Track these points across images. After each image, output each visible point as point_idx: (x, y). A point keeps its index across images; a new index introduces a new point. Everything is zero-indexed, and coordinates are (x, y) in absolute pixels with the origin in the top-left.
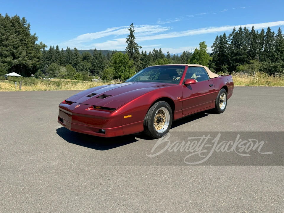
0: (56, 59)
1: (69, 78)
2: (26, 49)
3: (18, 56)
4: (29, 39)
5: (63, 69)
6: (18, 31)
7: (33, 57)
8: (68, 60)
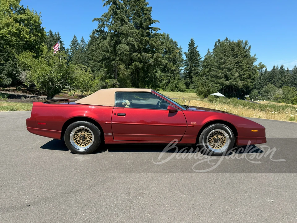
0: (278, 79)
1: (284, 101)
2: (240, 70)
3: (230, 77)
4: (246, 61)
5: (279, 92)
6: (237, 54)
7: (245, 78)
8: (293, 80)
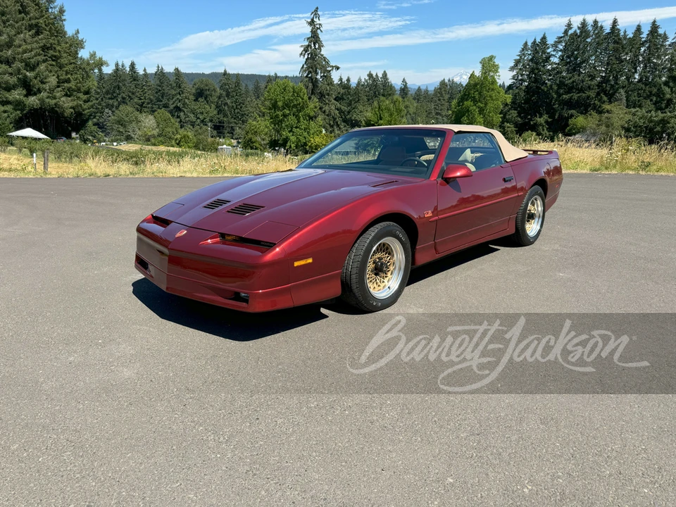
0: (130, 94)
1: (163, 143)
2: (56, 69)
3: (37, 87)
4: (63, 44)
5: (149, 123)
7: (74, 90)
8: (160, 97)
